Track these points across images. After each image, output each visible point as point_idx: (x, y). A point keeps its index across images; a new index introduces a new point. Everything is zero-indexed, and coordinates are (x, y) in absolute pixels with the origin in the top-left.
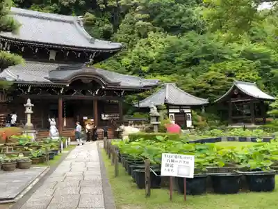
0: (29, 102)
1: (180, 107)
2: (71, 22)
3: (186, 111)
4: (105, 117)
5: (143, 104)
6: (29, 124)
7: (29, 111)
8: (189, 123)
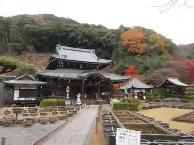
0: (68, 87)
1: (140, 89)
2: (90, 52)
3: (143, 91)
4: (103, 94)
5: (121, 88)
6: (68, 97)
7: (68, 91)
8: (145, 97)
